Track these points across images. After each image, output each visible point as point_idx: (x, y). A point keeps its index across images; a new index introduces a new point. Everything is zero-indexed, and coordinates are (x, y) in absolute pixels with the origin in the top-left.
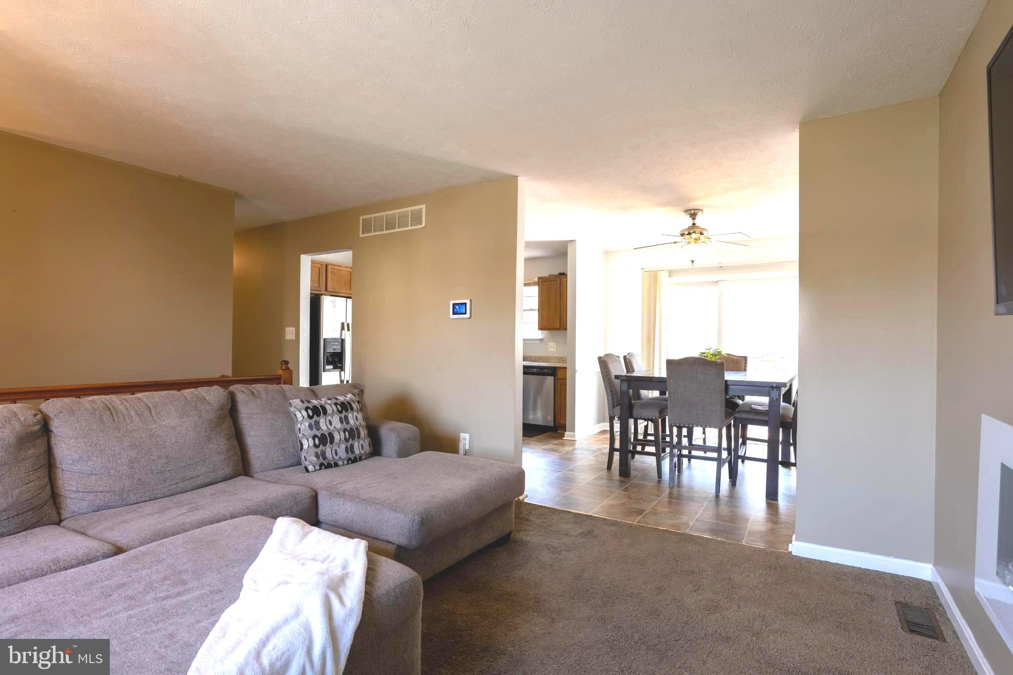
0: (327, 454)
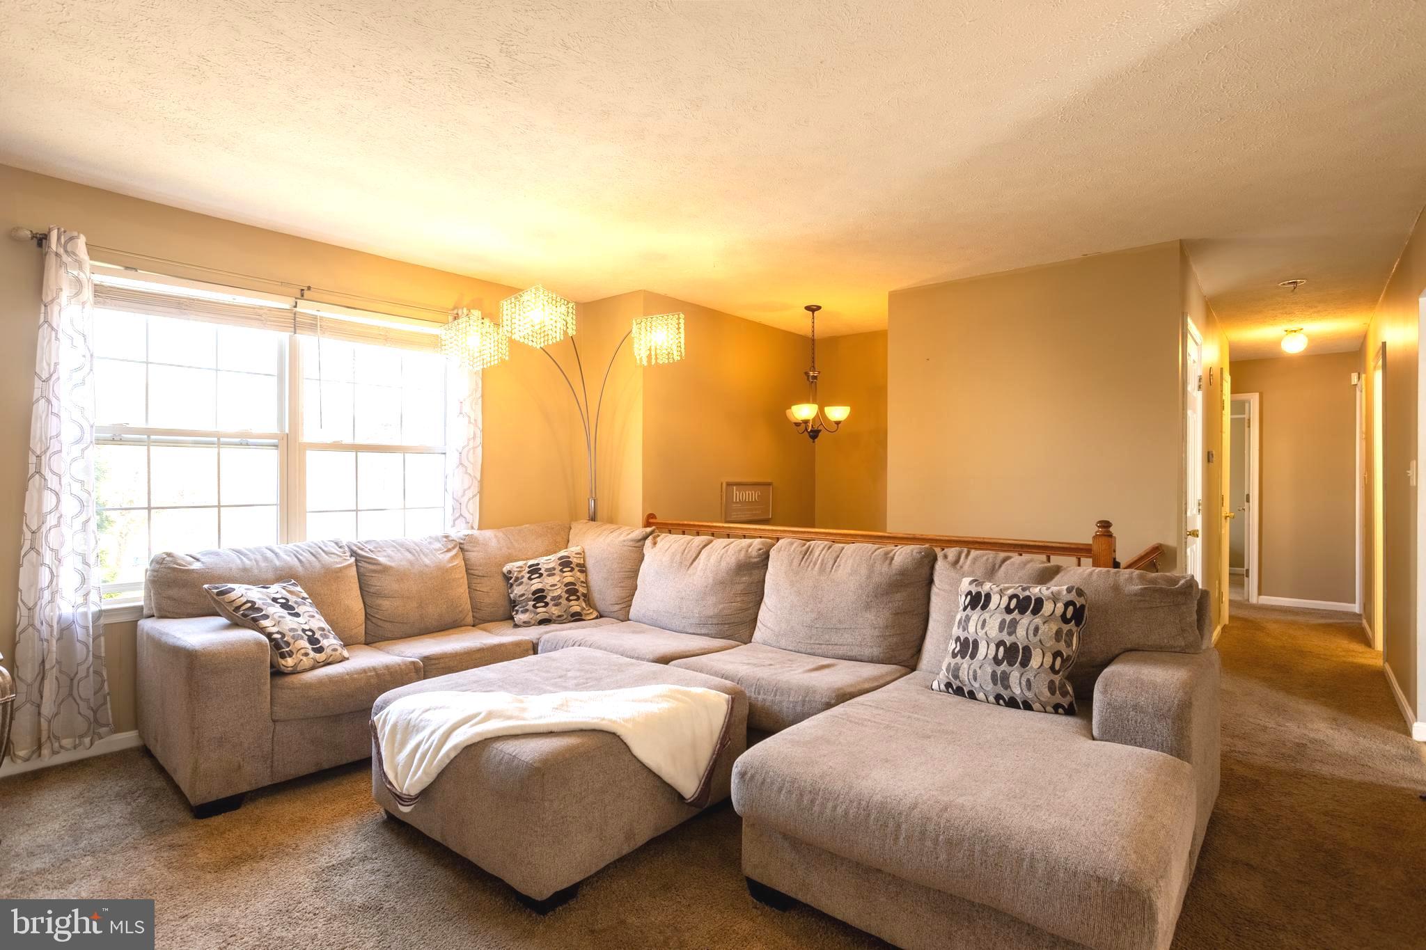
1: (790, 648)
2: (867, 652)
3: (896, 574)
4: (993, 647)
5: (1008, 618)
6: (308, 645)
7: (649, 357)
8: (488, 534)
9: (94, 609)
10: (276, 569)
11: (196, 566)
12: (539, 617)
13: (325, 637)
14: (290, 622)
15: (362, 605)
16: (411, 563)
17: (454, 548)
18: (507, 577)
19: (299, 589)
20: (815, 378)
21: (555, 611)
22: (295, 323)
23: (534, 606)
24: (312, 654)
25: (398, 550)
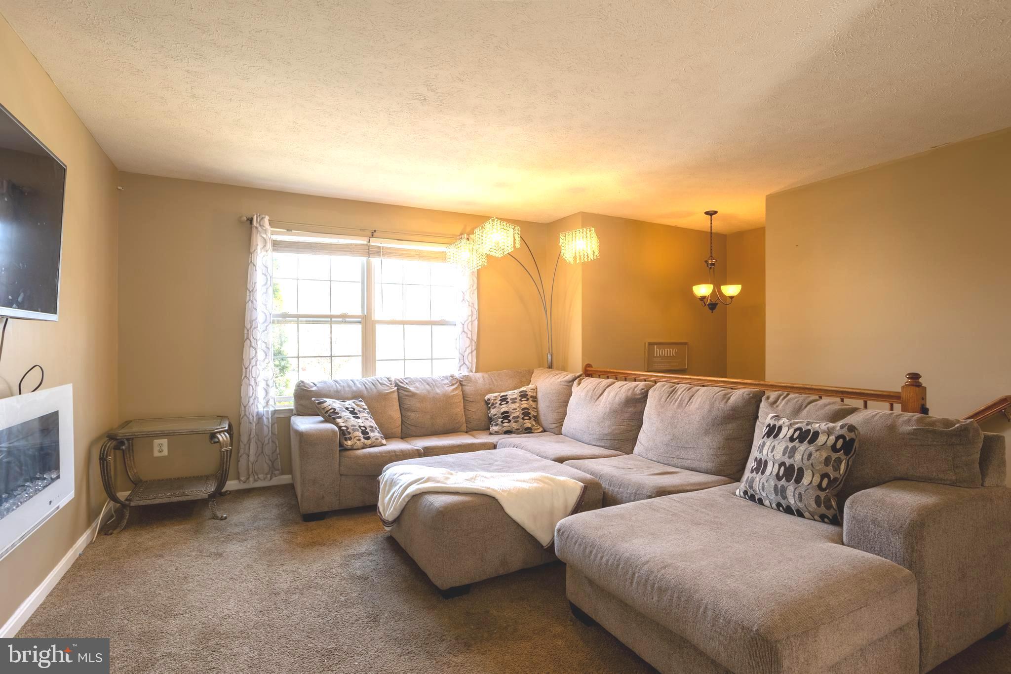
1: (654, 459)
2: (704, 465)
3: (729, 410)
4: (777, 466)
5: (791, 445)
6: (361, 435)
7: (575, 258)
8: (479, 375)
9: (271, 409)
10: (353, 392)
11: (314, 388)
12: (505, 429)
13: (372, 431)
14: (353, 421)
15: (400, 416)
16: (429, 392)
17: (456, 383)
18: (487, 403)
19: (363, 403)
20: (713, 264)
21: (514, 426)
22: (369, 251)
23: (502, 422)
24: (363, 440)
25: (422, 384)
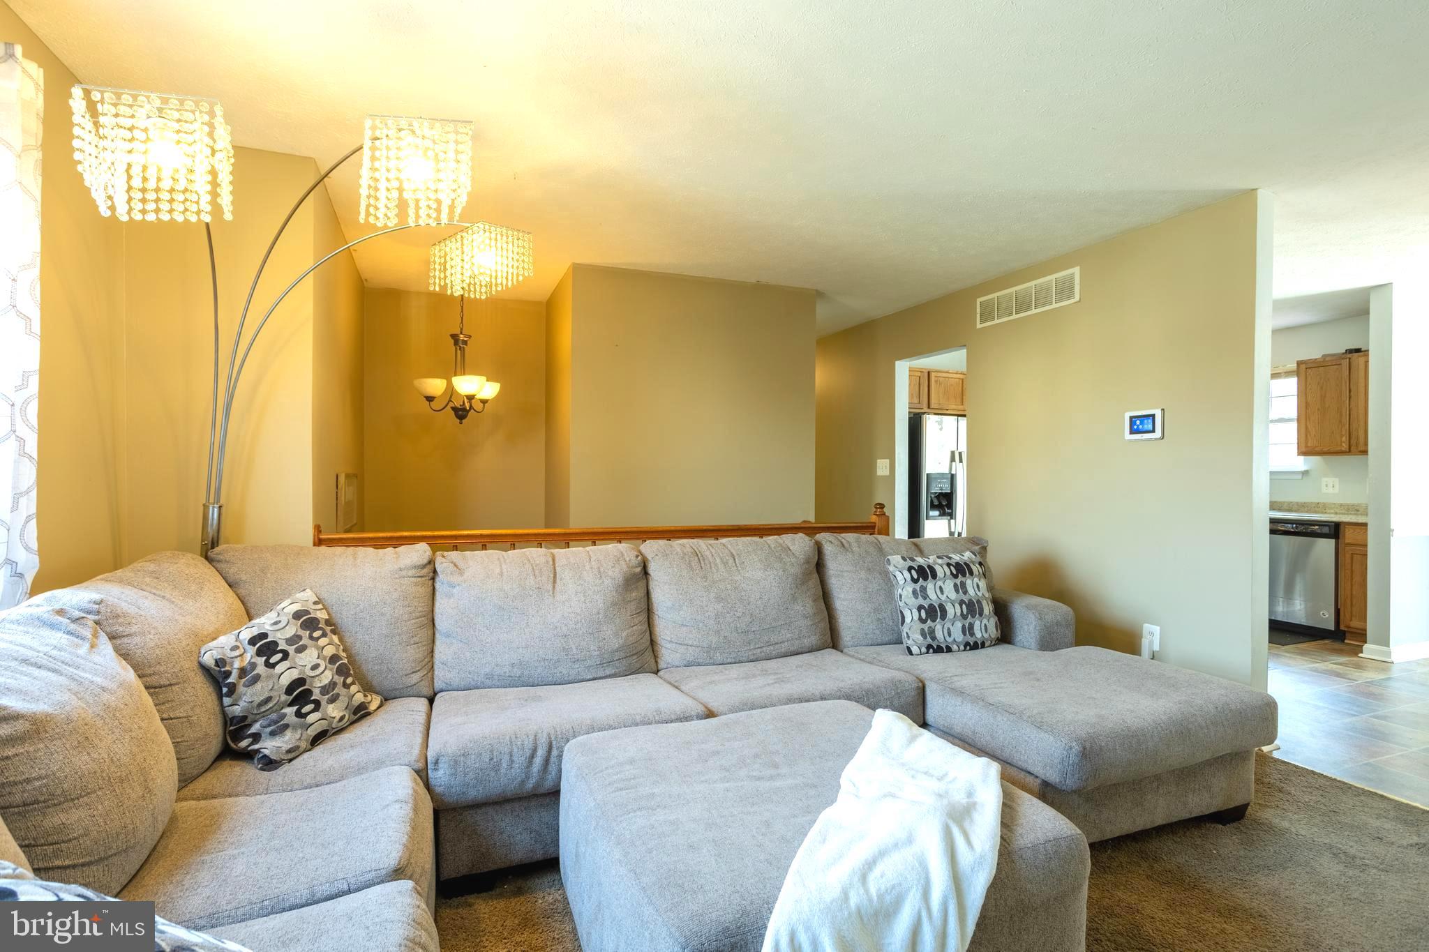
0: (936, 633)
20: (465, 343)
21: (334, 711)
